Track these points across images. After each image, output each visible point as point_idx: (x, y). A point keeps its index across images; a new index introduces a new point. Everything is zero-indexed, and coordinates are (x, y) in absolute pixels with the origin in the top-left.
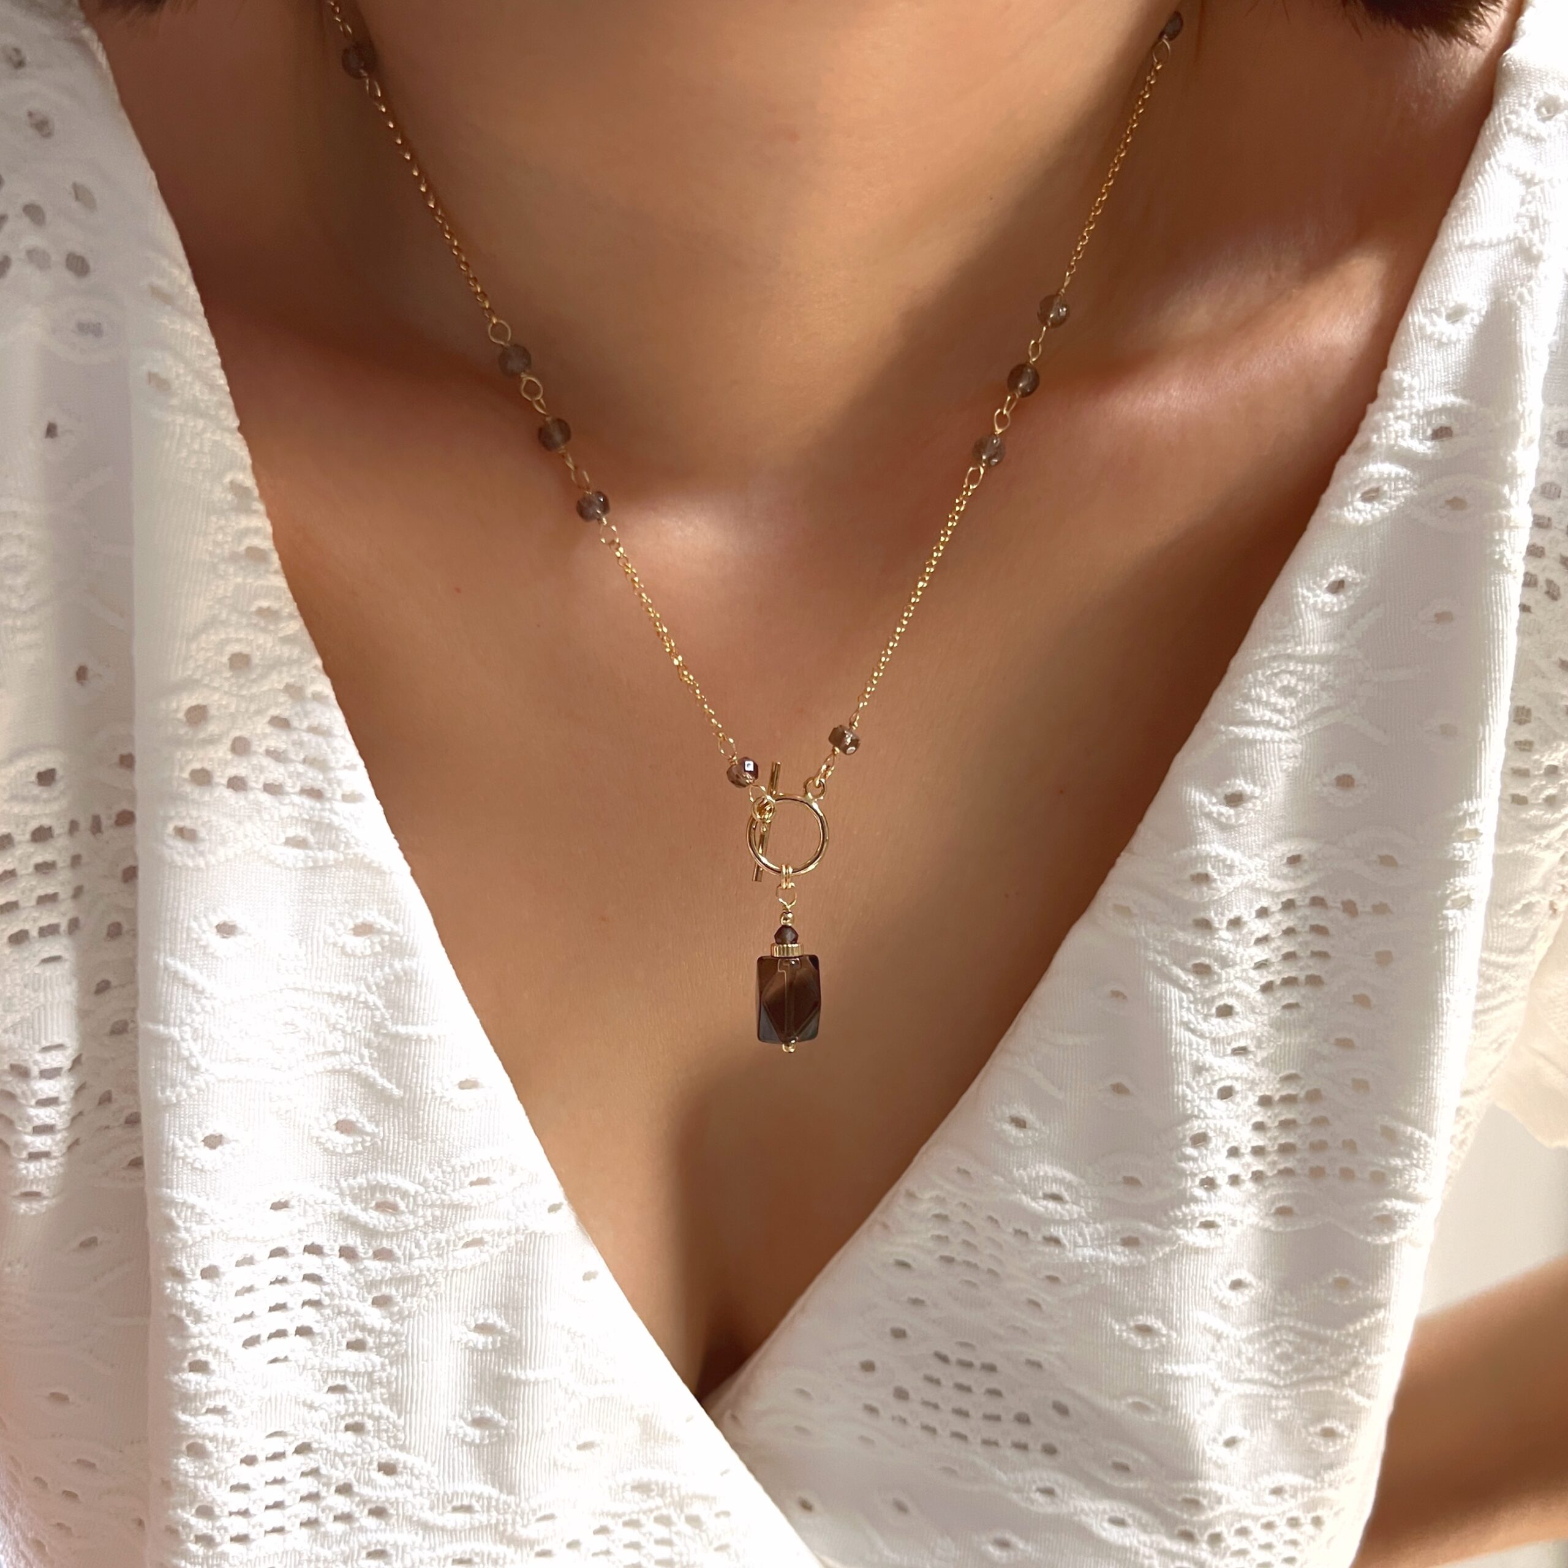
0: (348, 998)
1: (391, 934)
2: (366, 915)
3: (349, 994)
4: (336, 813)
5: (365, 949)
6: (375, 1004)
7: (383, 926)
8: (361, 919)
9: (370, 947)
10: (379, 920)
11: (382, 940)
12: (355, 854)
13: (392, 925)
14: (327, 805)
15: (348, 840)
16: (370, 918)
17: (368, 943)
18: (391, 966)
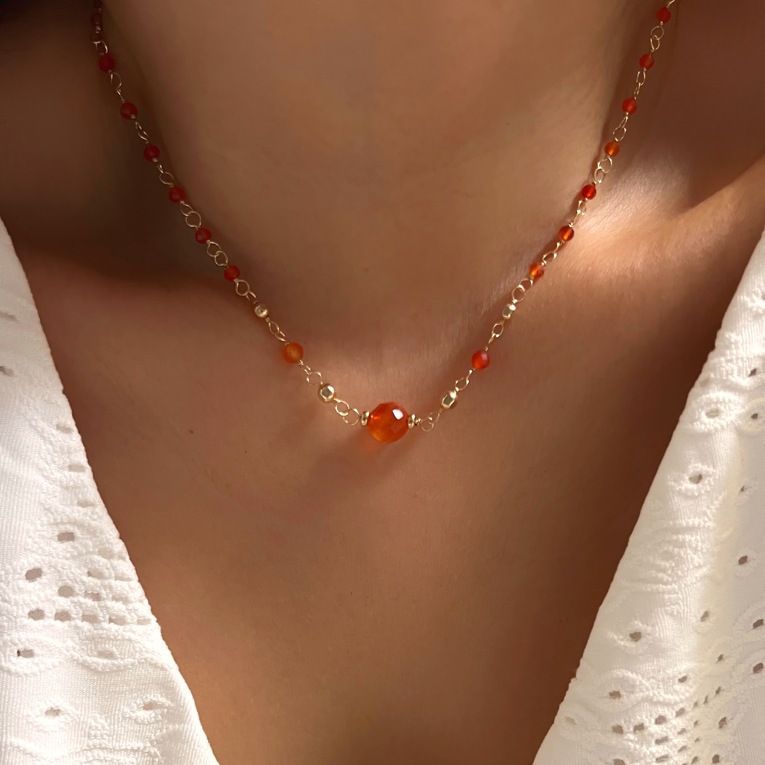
0: (138, 750)
1: (168, 708)
2: (152, 698)
3: (139, 748)
4: (134, 632)
5: (151, 719)
6: (155, 753)
7: (163, 703)
8: (149, 700)
9: (154, 717)
10: (160, 699)
11: (163, 712)
12: (145, 659)
13: (170, 702)
14: (128, 627)
15: (141, 650)
16: (155, 699)
17: (153, 715)
18: (167, 728)
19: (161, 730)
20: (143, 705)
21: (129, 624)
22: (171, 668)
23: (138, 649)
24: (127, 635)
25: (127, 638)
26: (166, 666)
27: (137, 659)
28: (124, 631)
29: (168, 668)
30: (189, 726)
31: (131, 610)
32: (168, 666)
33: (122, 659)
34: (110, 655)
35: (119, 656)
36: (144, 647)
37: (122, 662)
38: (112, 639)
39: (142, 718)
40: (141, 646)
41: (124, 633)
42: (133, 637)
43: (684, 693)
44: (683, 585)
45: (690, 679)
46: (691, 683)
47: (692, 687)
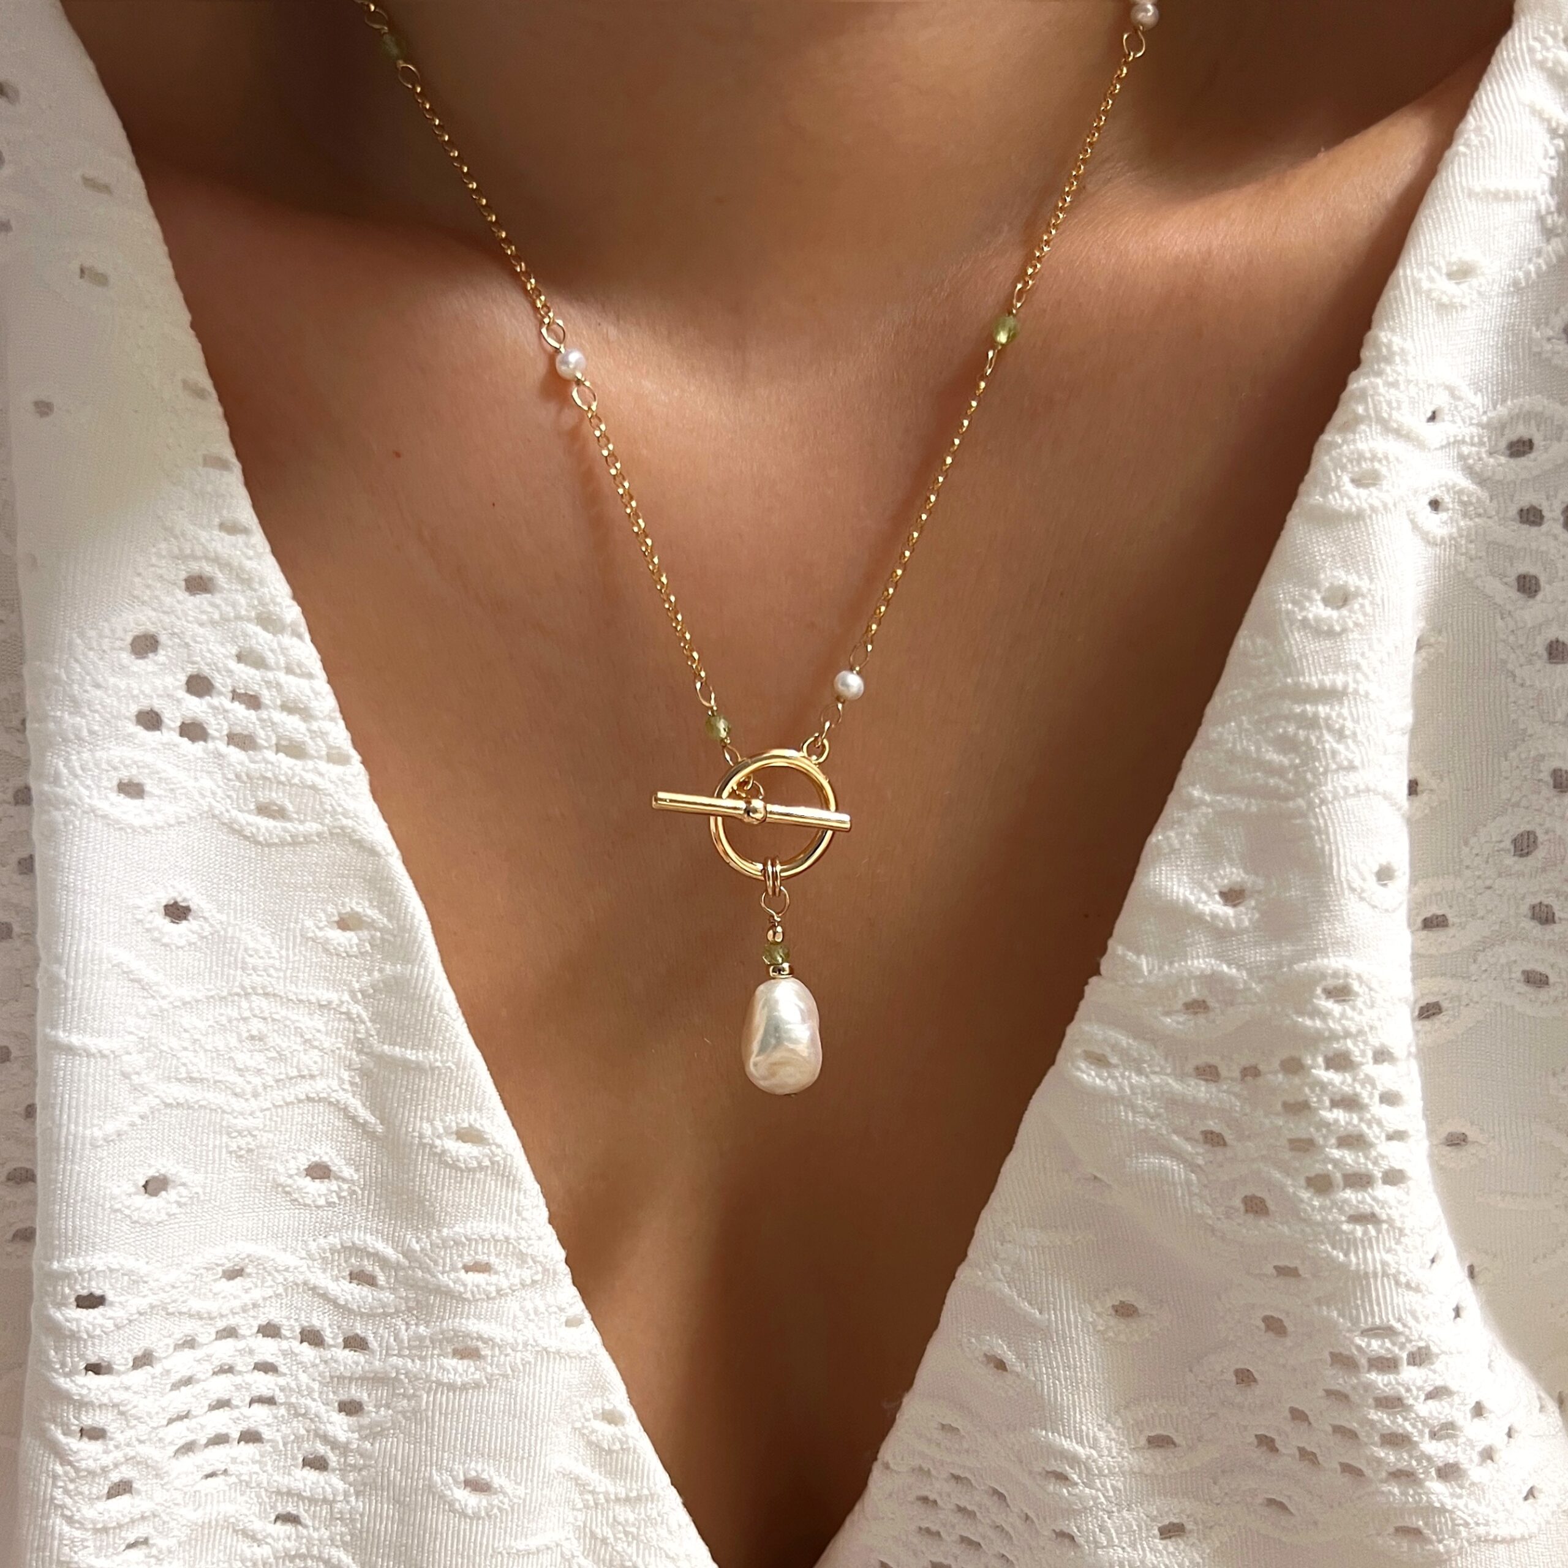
1: (383, 931)
4: (321, 775)
5: (351, 947)
6: (359, 1016)
7: (373, 920)
8: (349, 909)
9: (357, 945)
10: (369, 912)
11: (373, 937)
12: (342, 828)
13: (385, 920)
14: (310, 764)
15: (335, 810)
16: (359, 909)
17: (355, 940)
18: (381, 970)
19: (370, 972)
20: (336, 918)
21: (312, 757)
22: (388, 854)
23: (330, 808)
24: (310, 778)
25: (310, 783)
26: (379, 849)
27: (328, 826)
28: (304, 770)
29: (383, 853)
30: (422, 971)
31: (315, 732)
32: (384, 848)
33: (301, 822)
34: (279, 813)
35: (295, 816)
36: (340, 805)
37: (301, 828)
38: (282, 783)
39: (335, 942)
40: (334, 803)
41: (303, 773)
42: (321, 783)
43: (1340, 1019)
44: (1317, 801)
45: (1357, 994)
46: (1359, 1003)
47: (1361, 1013)
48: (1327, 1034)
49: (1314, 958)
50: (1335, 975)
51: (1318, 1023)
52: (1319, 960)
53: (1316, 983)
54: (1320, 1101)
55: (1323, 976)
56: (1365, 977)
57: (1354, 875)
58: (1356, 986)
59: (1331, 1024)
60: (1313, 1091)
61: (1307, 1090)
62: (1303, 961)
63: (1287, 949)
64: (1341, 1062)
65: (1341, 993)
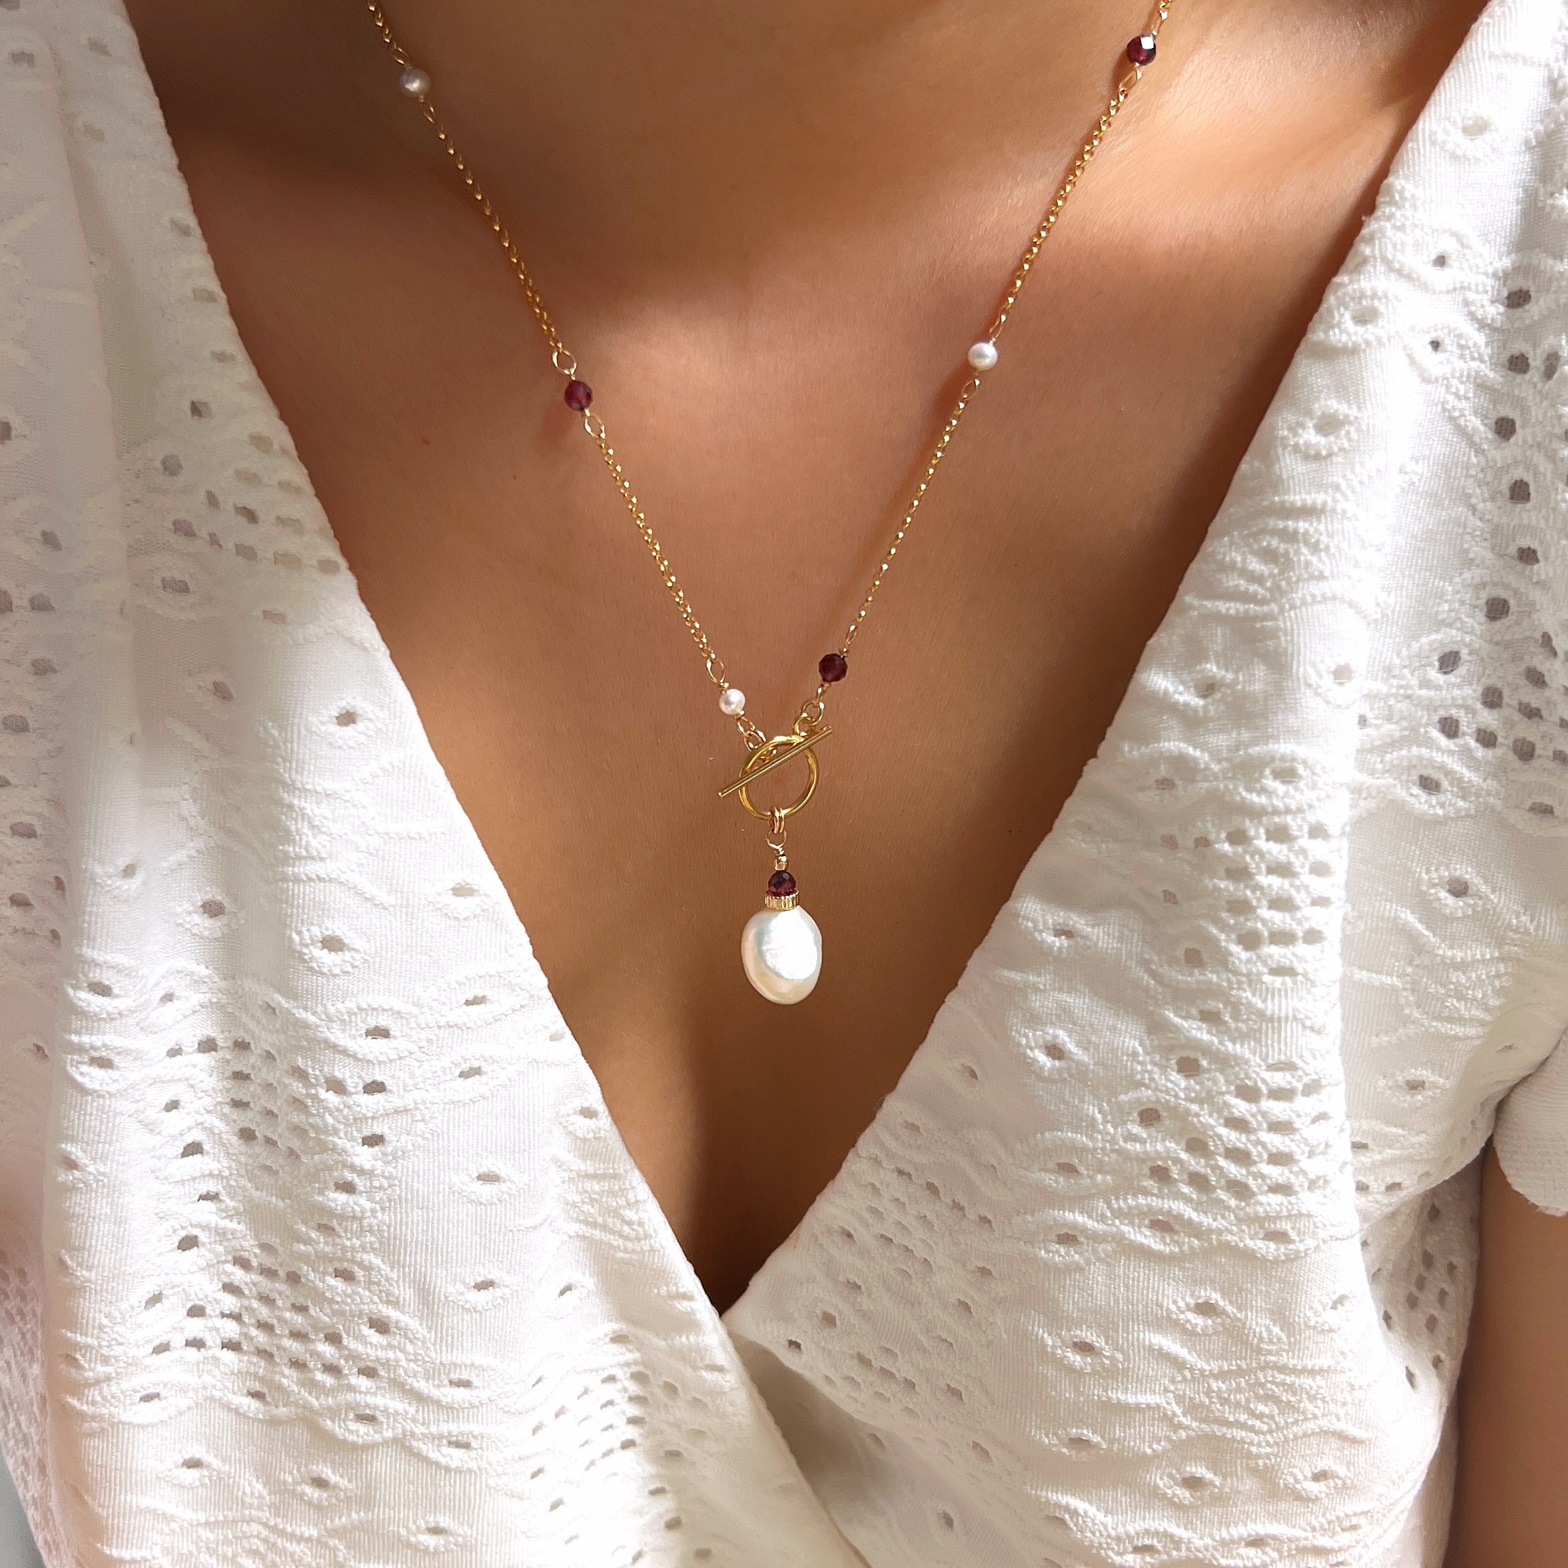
2: (350, 701)
7: (367, 713)
8: (346, 704)
10: (363, 705)
11: (367, 728)
13: (377, 711)
20: (336, 714)
22: (375, 650)
29: (369, 648)
39: (336, 736)
43: (1283, 797)
44: (1287, 606)
45: (1300, 777)
46: (1302, 785)
47: (1302, 793)
48: (1270, 810)
49: (1267, 743)
50: (1283, 758)
51: (1263, 800)
52: (1271, 746)
53: (1266, 765)
54: (1258, 867)
55: (1273, 759)
56: (1310, 762)
57: (1311, 671)
58: (1301, 770)
59: (1275, 802)
60: (1252, 857)
61: (1248, 858)
62: (1257, 745)
63: (1246, 735)
64: (1280, 834)
65: (1287, 774)
